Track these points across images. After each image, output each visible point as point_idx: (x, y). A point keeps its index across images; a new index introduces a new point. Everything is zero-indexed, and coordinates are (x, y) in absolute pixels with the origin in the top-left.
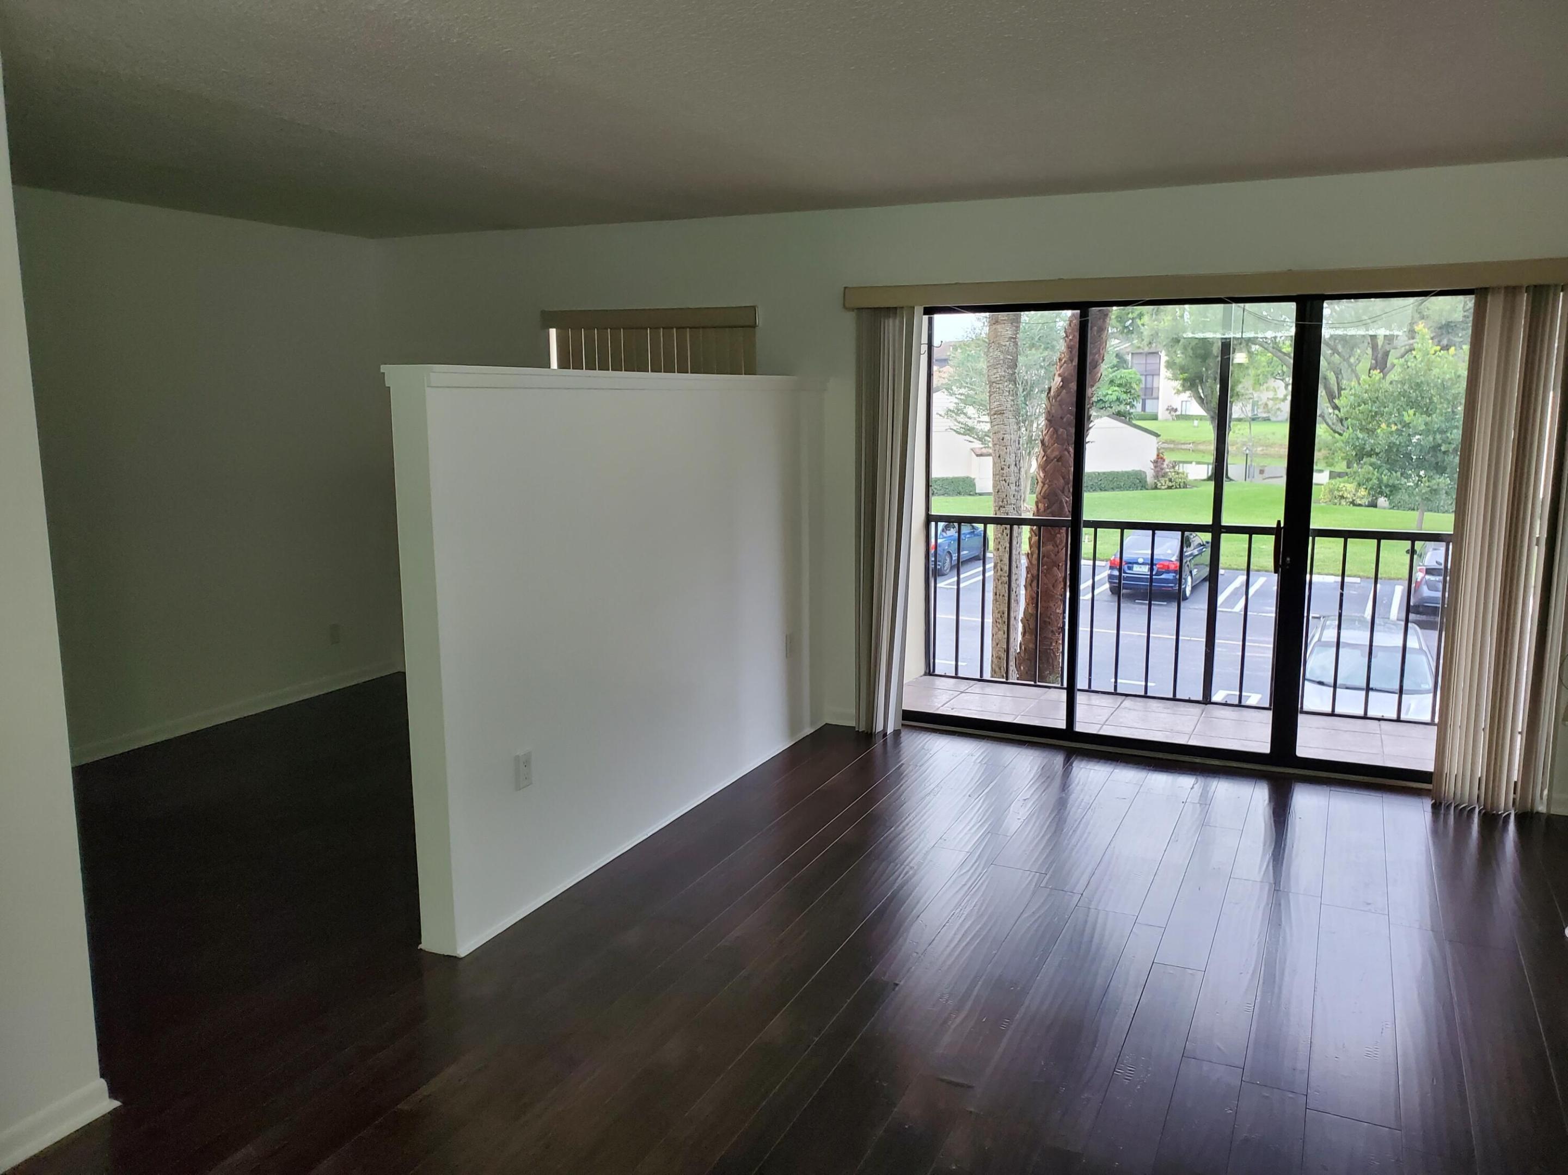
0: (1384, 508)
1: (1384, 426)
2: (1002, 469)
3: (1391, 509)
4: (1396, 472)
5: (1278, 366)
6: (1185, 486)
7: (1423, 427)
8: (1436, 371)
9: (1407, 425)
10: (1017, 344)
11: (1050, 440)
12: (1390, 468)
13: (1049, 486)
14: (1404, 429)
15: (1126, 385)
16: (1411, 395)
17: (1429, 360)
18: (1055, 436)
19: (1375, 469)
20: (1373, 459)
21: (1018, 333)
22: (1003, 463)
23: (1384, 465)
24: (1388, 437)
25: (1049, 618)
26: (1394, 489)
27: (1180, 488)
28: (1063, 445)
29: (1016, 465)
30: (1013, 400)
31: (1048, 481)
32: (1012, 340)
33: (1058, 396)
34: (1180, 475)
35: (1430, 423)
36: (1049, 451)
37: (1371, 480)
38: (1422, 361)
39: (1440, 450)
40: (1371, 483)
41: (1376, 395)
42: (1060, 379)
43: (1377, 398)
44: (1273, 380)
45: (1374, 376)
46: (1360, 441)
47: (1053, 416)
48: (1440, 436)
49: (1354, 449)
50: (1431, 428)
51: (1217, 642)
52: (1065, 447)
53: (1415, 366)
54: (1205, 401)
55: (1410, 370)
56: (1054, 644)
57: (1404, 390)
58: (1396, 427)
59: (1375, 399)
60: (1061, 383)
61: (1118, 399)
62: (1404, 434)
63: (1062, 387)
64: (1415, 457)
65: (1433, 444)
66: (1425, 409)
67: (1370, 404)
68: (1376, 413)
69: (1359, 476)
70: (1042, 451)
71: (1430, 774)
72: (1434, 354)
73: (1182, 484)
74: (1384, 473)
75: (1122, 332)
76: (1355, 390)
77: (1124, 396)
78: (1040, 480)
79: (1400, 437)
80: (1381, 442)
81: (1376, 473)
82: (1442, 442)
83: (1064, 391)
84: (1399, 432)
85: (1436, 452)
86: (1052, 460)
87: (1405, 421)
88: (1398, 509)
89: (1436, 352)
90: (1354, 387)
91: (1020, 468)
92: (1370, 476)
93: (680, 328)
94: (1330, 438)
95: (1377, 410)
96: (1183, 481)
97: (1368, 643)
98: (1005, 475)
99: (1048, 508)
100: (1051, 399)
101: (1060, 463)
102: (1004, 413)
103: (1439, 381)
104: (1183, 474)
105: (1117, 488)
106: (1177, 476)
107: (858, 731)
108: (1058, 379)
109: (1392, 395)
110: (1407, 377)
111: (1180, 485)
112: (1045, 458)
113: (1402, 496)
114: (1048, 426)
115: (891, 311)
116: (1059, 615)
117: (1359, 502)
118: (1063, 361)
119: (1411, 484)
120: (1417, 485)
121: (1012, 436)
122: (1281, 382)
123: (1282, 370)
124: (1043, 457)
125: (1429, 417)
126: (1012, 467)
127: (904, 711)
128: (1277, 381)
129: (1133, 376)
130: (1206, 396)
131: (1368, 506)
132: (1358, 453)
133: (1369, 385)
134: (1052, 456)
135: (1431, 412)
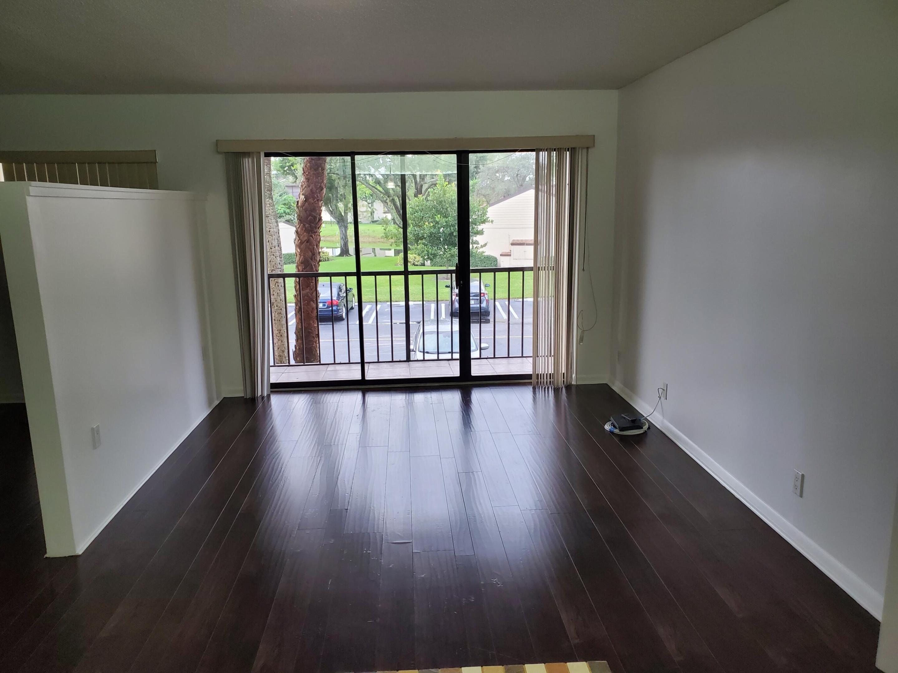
0: (429, 266)
1: (427, 223)
2: (271, 248)
3: (431, 266)
4: (435, 247)
5: (363, 194)
6: (328, 260)
7: (445, 224)
8: (447, 195)
9: (437, 223)
10: (271, 177)
11: (302, 231)
12: (431, 245)
13: (304, 256)
14: (436, 225)
15: (288, 204)
16: (438, 207)
17: (444, 190)
18: (304, 229)
19: (425, 246)
20: (424, 241)
21: (270, 171)
22: (271, 245)
23: (429, 244)
24: (430, 229)
25: (311, 330)
26: (435, 255)
27: (326, 261)
28: (309, 233)
29: (278, 246)
30: (272, 209)
31: (302, 254)
32: (268, 175)
33: (304, 206)
34: (325, 254)
35: (448, 221)
36: (302, 236)
37: (424, 252)
38: (441, 190)
39: (453, 235)
40: (424, 253)
41: (422, 208)
42: (303, 197)
43: (422, 209)
44: (361, 201)
45: (420, 198)
46: (417, 232)
47: (301, 217)
48: (453, 228)
49: (414, 236)
50: (448, 224)
51: (365, 340)
52: (310, 234)
53: (438, 192)
54: (333, 213)
55: (436, 194)
56: (314, 344)
57: (434, 205)
58: (433, 224)
59: (422, 210)
60: (305, 199)
61: (285, 212)
62: (436, 227)
63: (305, 200)
64: (442, 239)
65: (450, 232)
66: (444, 215)
67: (419, 213)
68: (423, 217)
69: (418, 250)
70: (297, 237)
71: (531, 375)
72: (446, 186)
73: (326, 259)
74: (429, 248)
75: (283, 174)
76: (412, 206)
77: (288, 211)
78: (298, 254)
79: (435, 229)
80: (426, 232)
81: (426, 248)
82: (454, 231)
83: (307, 203)
84: (434, 227)
85: (451, 236)
86: (304, 242)
87: (437, 221)
88: (435, 266)
89: (447, 185)
90: (411, 204)
91: (281, 247)
92: (423, 249)
93: (101, 163)
94: (397, 231)
95: (423, 215)
96: (327, 257)
97: (450, 330)
98: (273, 252)
99: (304, 268)
100: (299, 208)
101: (308, 244)
102: (268, 217)
103: (450, 200)
104: (326, 253)
105: (292, 263)
106: (323, 254)
107: (246, 398)
108: (302, 197)
109: (429, 208)
110: (435, 198)
111: (325, 259)
112: (299, 241)
113: (438, 259)
114: (300, 223)
115: (247, 154)
116: (316, 327)
117: (416, 263)
118: (304, 186)
119: (442, 253)
120: (444, 254)
121: (275, 230)
122: (366, 202)
123: (365, 196)
124: (298, 241)
125: (447, 218)
126: (277, 248)
127: (271, 383)
128: (363, 201)
129: (291, 199)
130: (333, 210)
131: (421, 266)
132: (416, 238)
133: (418, 203)
134: (303, 240)
135: (447, 216)
